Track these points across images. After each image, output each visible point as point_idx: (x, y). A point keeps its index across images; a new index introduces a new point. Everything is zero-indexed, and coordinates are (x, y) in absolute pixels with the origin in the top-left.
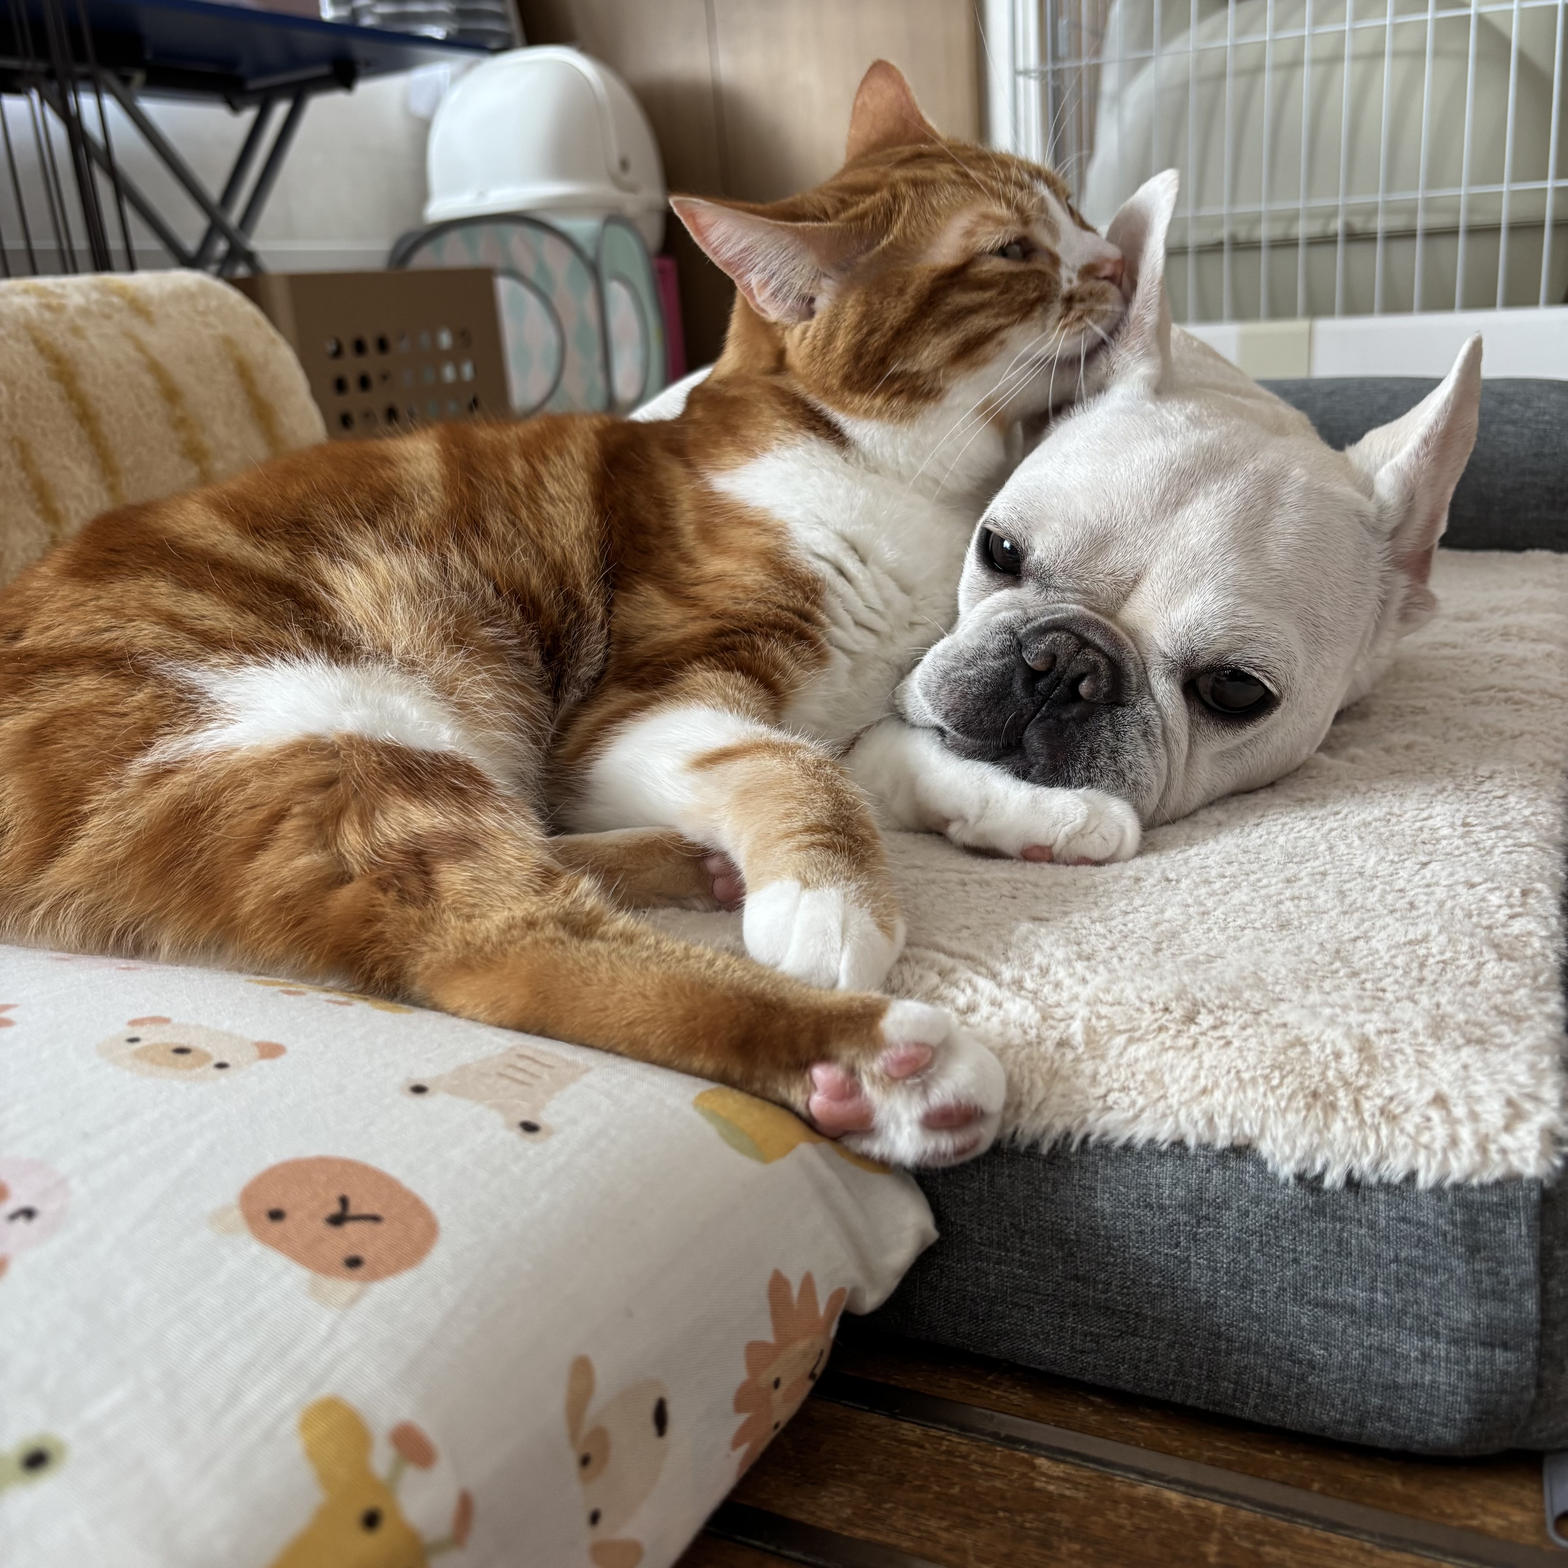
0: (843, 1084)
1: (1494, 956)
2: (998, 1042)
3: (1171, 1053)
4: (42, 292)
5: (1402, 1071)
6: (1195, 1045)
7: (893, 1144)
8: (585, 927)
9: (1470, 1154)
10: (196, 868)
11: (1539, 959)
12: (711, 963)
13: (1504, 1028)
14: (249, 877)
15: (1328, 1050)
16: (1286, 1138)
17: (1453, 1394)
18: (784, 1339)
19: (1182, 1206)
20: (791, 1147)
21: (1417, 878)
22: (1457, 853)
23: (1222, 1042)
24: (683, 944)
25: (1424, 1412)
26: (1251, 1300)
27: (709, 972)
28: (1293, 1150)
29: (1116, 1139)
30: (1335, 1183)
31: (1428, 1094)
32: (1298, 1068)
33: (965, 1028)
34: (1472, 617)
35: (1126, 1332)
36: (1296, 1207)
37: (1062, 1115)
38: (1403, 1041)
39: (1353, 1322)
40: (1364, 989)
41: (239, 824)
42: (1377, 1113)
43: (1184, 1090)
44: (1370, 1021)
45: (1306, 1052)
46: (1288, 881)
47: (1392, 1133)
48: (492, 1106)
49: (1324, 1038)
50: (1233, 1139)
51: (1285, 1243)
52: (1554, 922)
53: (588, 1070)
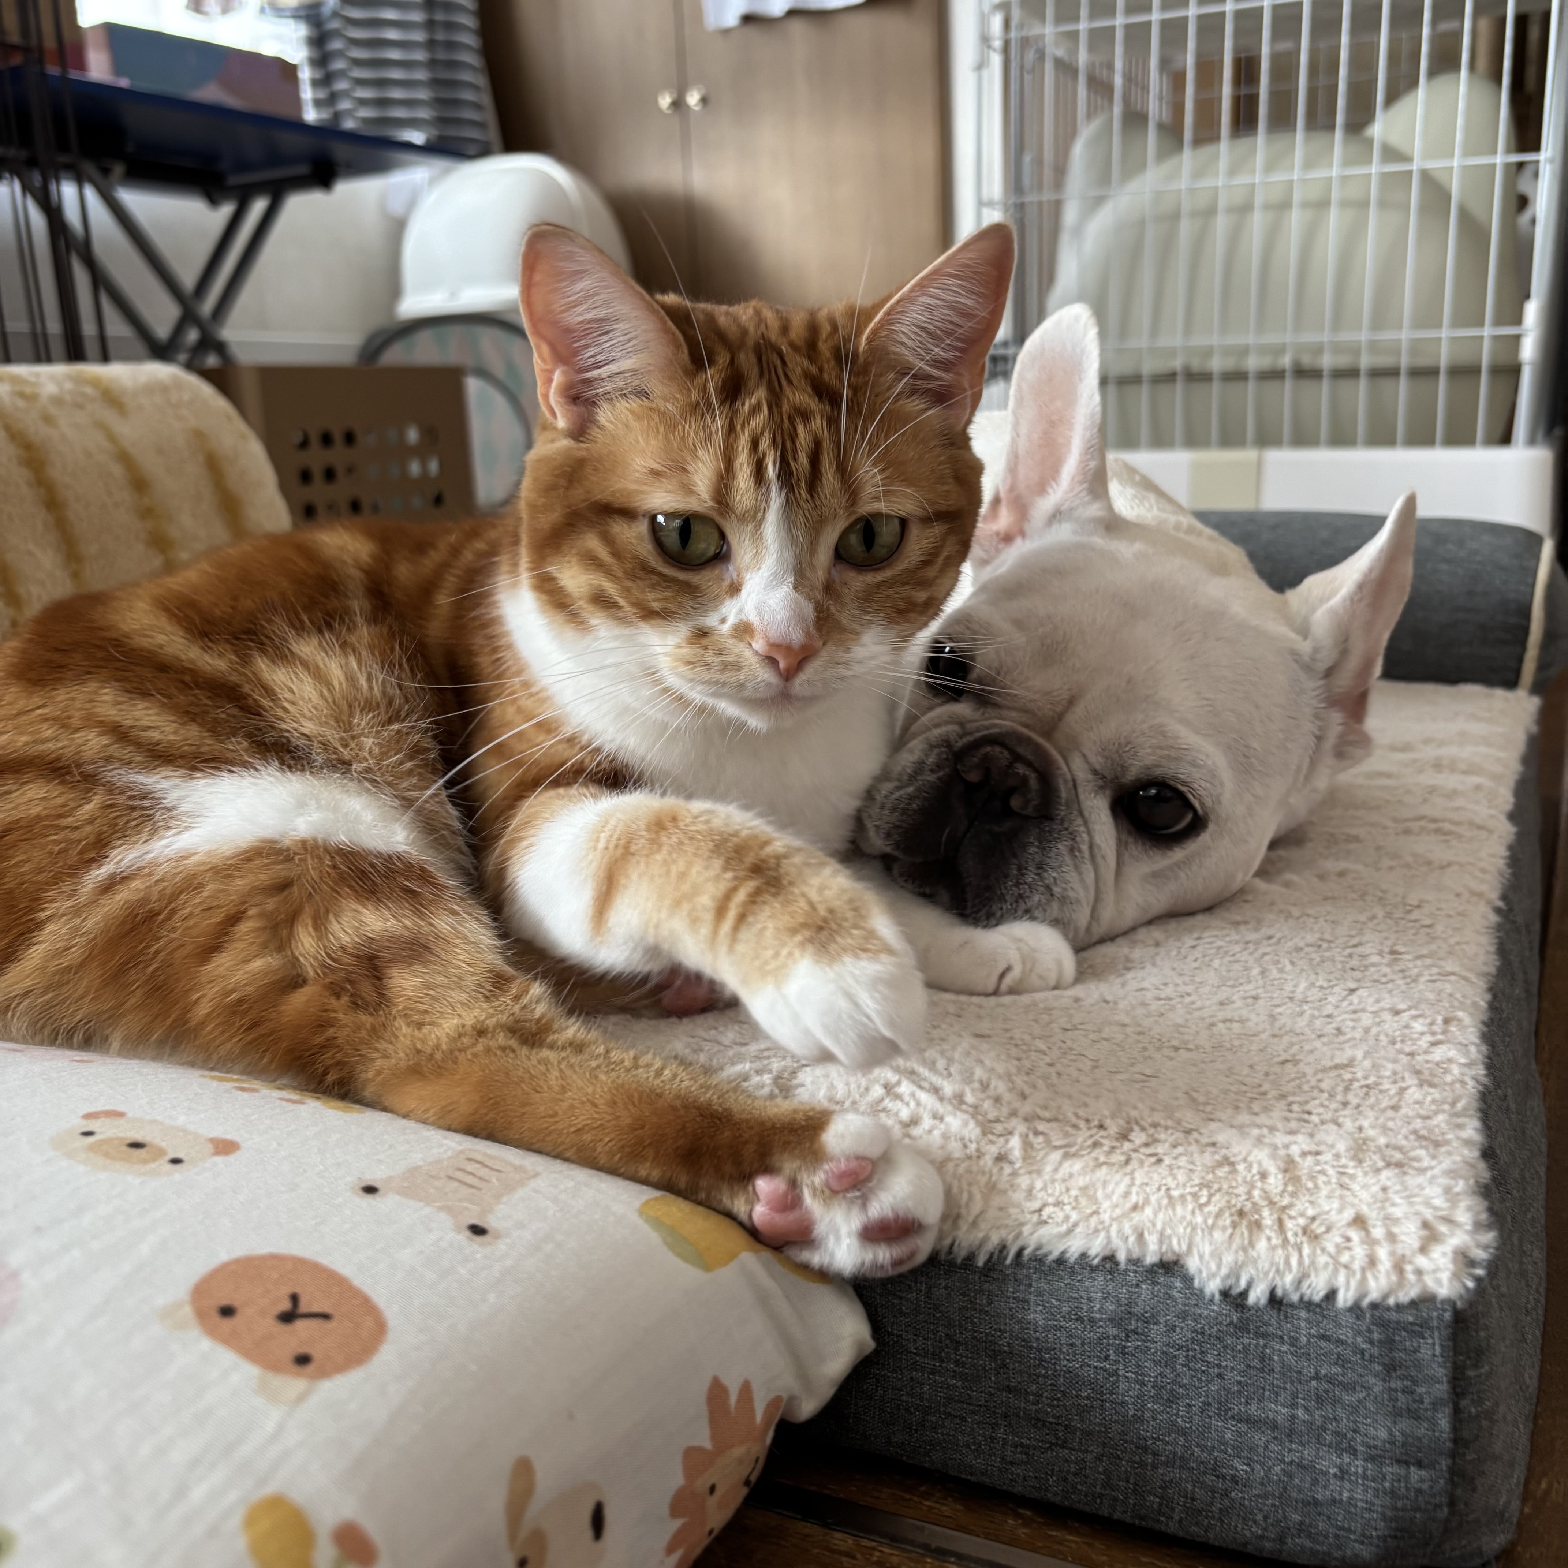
0: (785, 1195)
1: (1416, 1082)
2: (939, 1155)
3: (1104, 1169)
4: (16, 380)
5: (1324, 1192)
6: (1127, 1162)
7: (832, 1255)
8: (534, 1035)
9: (1388, 1273)
10: (151, 969)
11: (1458, 1086)
12: (659, 1073)
13: (1422, 1153)
14: (204, 979)
15: (1255, 1170)
16: (1212, 1254)
17: (1370, 1510)
18: (721, 1445)
19: (1111, 1320)
20: (733, 1256)
21: (1345, 1004)
22: (1384, 980)
23: (1153, 1159)
24: (632, 1053)
25: (1342, 1528)
26: (1177, 1415)
27: (657, 1082)
28: (1219, 1267)
29: (1050, 1253)
30: (1259, 1299)
31: (1349, 1214)
32: (1225, 1186)
33: (907, 1141)
34: (1407, 748)
35: (1056, 1445)
36: (1221, 1323)
37: (998, 1228)
38: (1326, 1163)
39: (1275, 1438)
40: (1291, 1111)
41: (195, 925)
42: (1300, 1232)
43: (1116, 1206)
44: (1295, 1143)
45: (1234, 1171)
46: (1222, 1004)
47: (1313, 1254)
48: (441, 1209)
49: (1250, 1158)
50: (1162, 1255)
51: (1210, 1358)
52: (1473, 1049)
53: (536, 1175)
